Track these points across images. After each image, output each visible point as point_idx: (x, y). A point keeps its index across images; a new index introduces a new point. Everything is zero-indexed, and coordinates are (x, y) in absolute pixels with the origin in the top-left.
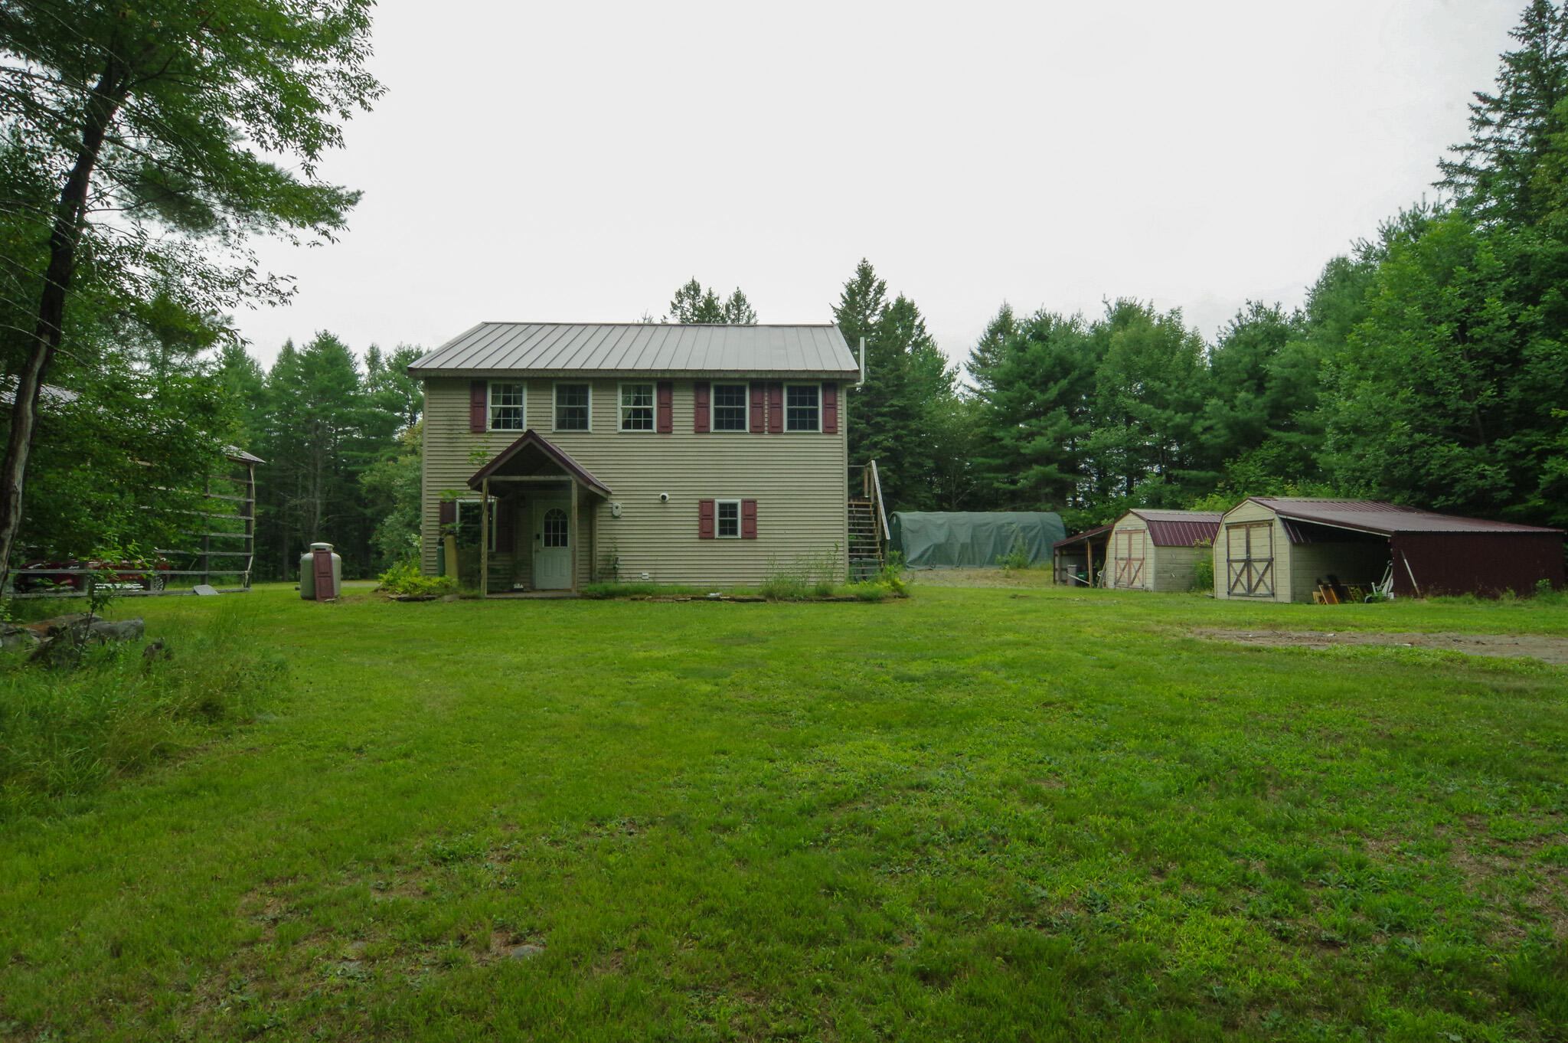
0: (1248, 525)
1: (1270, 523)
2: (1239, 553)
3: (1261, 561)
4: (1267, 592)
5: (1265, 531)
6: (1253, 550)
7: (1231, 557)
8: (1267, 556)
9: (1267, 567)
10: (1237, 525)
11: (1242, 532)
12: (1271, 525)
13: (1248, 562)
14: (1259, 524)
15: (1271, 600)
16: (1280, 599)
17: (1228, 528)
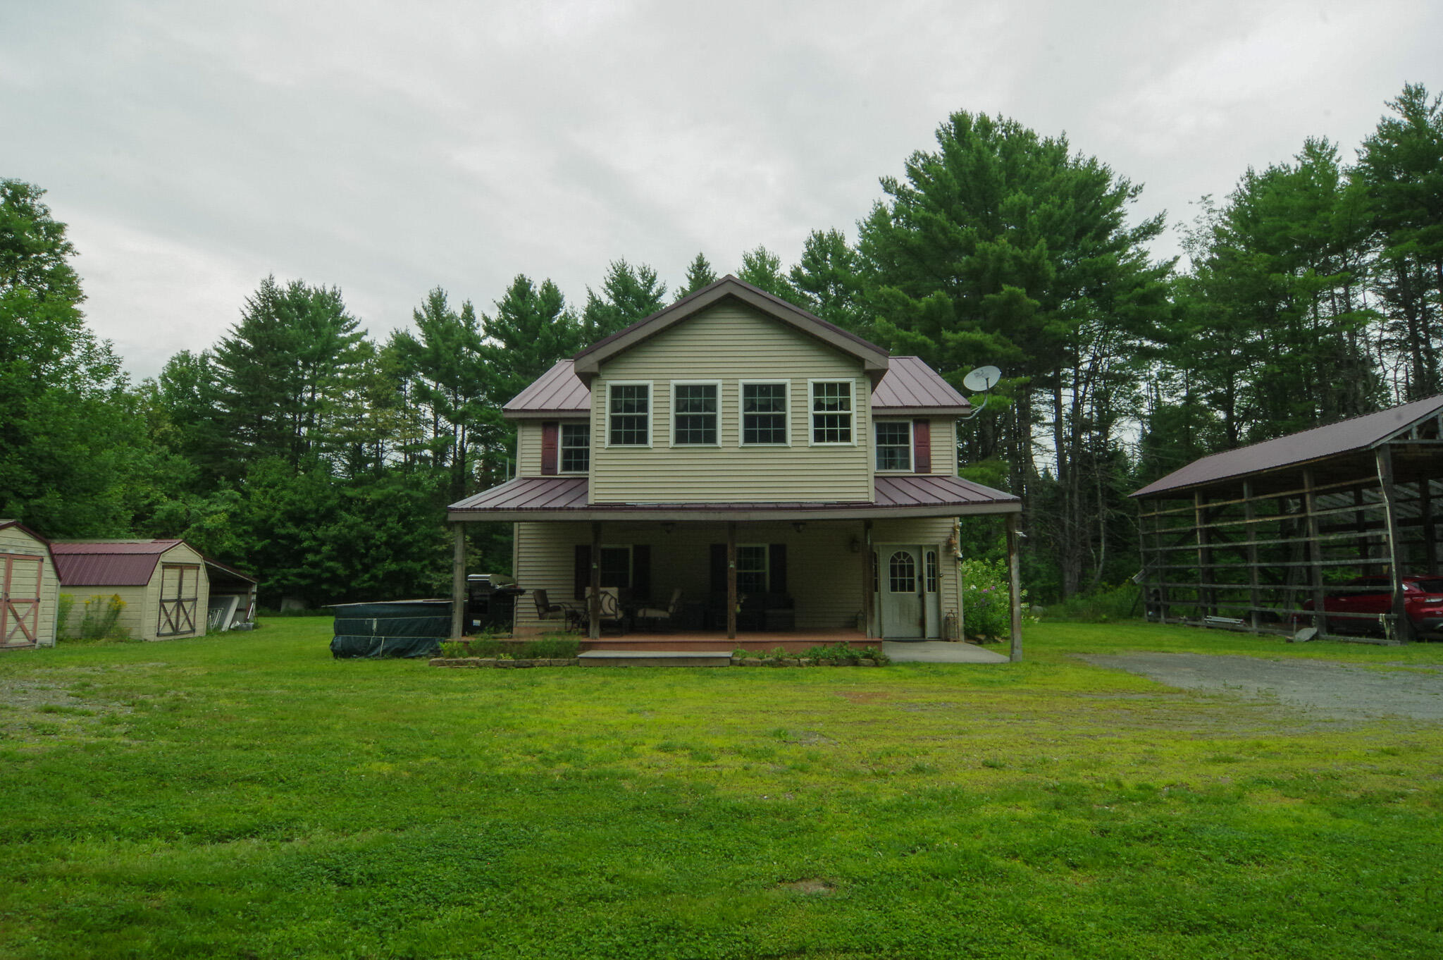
0: (181, 567)
1: (197, 567)
2: (170, 593)
3: (189, 600)
4: (189, 629)
6: (183, 591)
7: (164, 597)
8: (193, 596)
9: (192, 606)
10: (172, 566)
11: (176, 573)
12: (198, 568)
13: (179, 602)
14: (189, 566)
15: (191, 635)
16: (197, 634)
17: (164, 567)
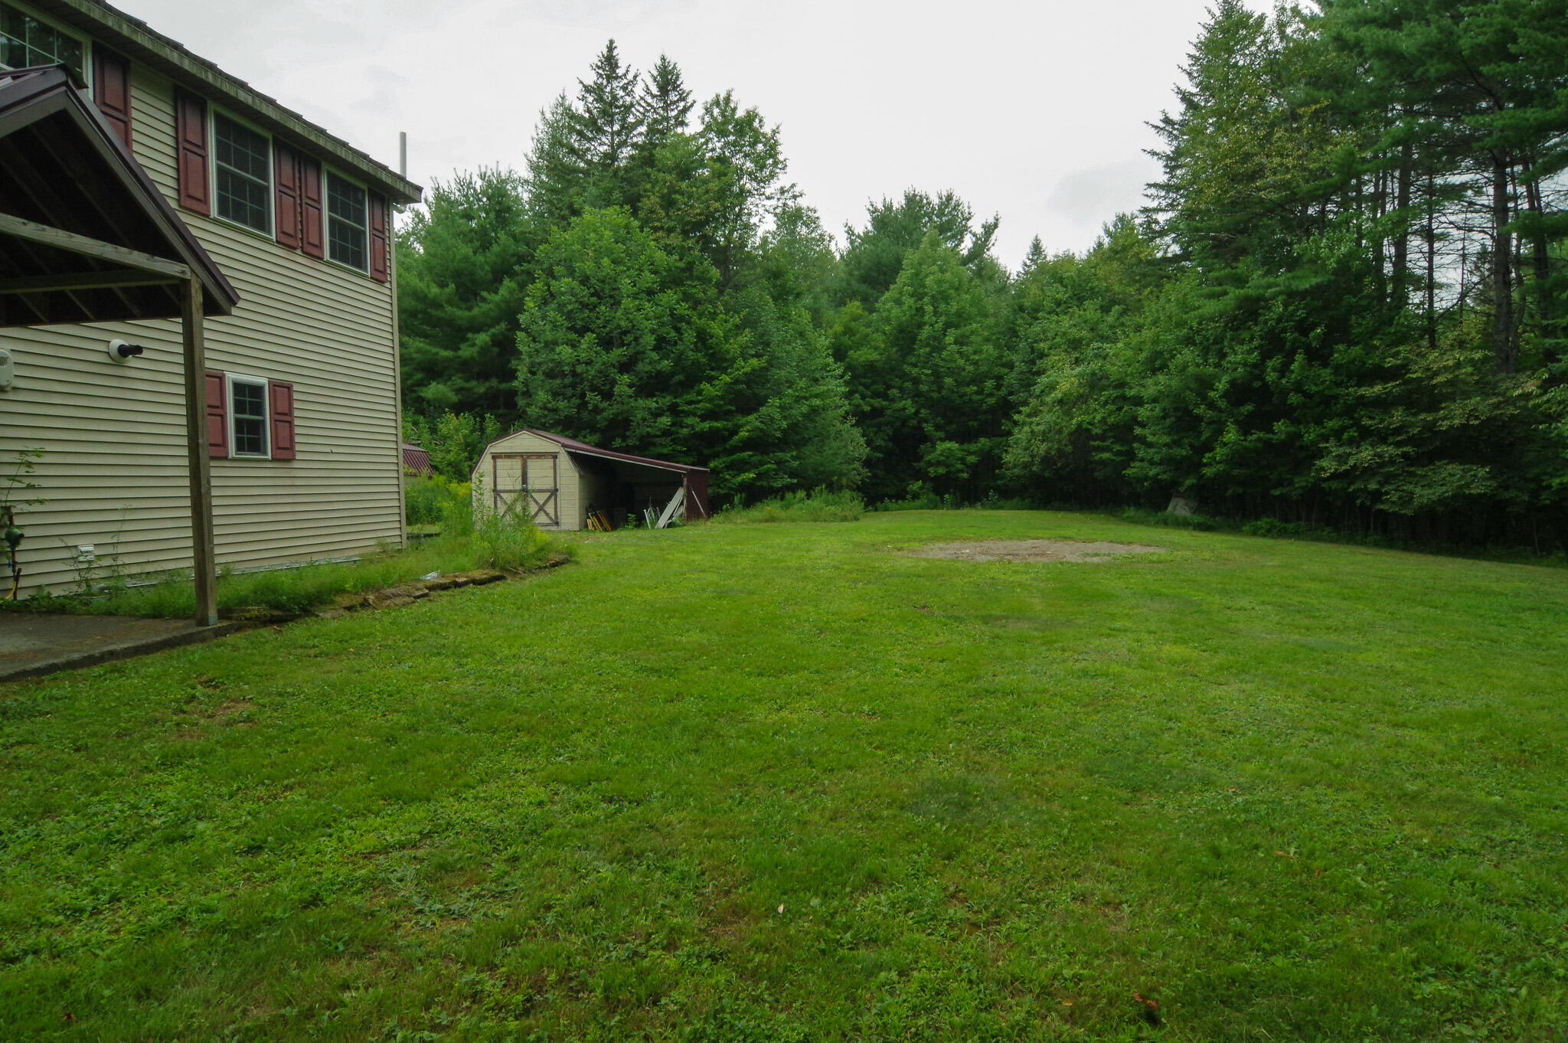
0: (525, 457)
2: (510, 483)
3: (541, 491)
4: (549, 521)
5: (548, 463)
6: (530, 481)
7: (499, 488)
8: (550, 485)
9: (549, 498)
10: (509, 456)
12: (554, 457)
13: (525, 492)
14: (540, 455)
16: (563, 527)
17: (494, 457)
